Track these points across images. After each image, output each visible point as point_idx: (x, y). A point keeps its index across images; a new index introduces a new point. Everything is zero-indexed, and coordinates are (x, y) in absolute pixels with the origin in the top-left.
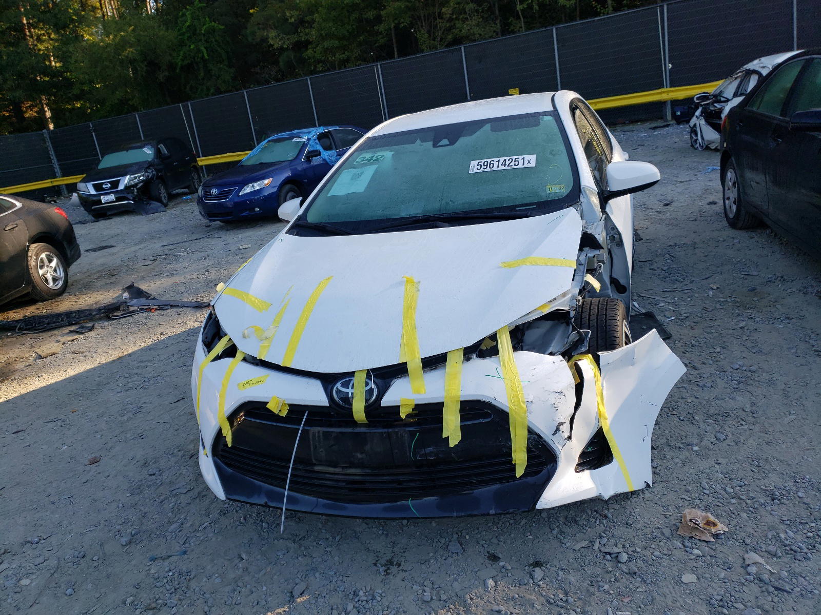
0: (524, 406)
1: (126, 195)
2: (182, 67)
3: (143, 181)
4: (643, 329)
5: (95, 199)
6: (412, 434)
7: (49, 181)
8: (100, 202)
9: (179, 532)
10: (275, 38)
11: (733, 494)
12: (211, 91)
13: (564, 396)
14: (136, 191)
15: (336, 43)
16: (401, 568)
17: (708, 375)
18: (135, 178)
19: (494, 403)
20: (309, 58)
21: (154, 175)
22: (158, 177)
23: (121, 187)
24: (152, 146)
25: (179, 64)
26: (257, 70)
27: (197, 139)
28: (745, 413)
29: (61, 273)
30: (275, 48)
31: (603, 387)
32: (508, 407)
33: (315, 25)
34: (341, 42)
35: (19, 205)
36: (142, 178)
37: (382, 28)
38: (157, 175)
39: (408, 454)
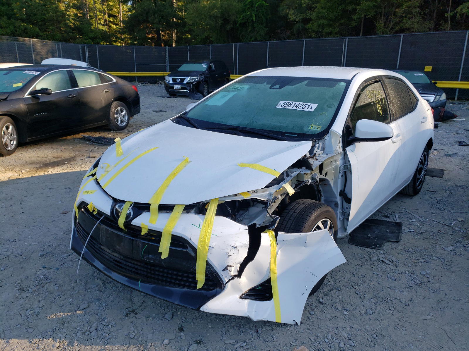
0: (207, 249)
1: (186, 87)
2: (240, 23)
3: (197, 81)
4: (387, 232)
5: (172, 86)
6: (144, 244)
7: (162, 73)
8: (173, 88)
9: (65, 259)
10: (292, 15)
11: (342, 348)
12: (252, 39)
13: (238, 250)
14: (192, 86)
15: (325, 22)
16: (136, 316)
17: (400, 272)
18: (193, 79)
19: (189, 241)
20: (309, 29)
21: (203, 79)
22: (205, 81)
23: (185, 82)
24: (207, 64)
25: (239, 22)
26: (279, 31)
27: (237, 64)
28: (400, 303)
29: (126, 119)
30: (291, 20)
31: (277, 253)
32: (197, 246)
33: (316, 10)
34: (329, 22)
35: (115, 80)
36: (197, 79)
37: (355, 17)
38: (205, 79)
39: (140, 255)
